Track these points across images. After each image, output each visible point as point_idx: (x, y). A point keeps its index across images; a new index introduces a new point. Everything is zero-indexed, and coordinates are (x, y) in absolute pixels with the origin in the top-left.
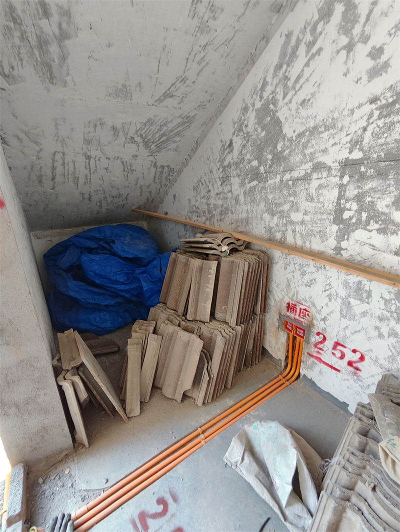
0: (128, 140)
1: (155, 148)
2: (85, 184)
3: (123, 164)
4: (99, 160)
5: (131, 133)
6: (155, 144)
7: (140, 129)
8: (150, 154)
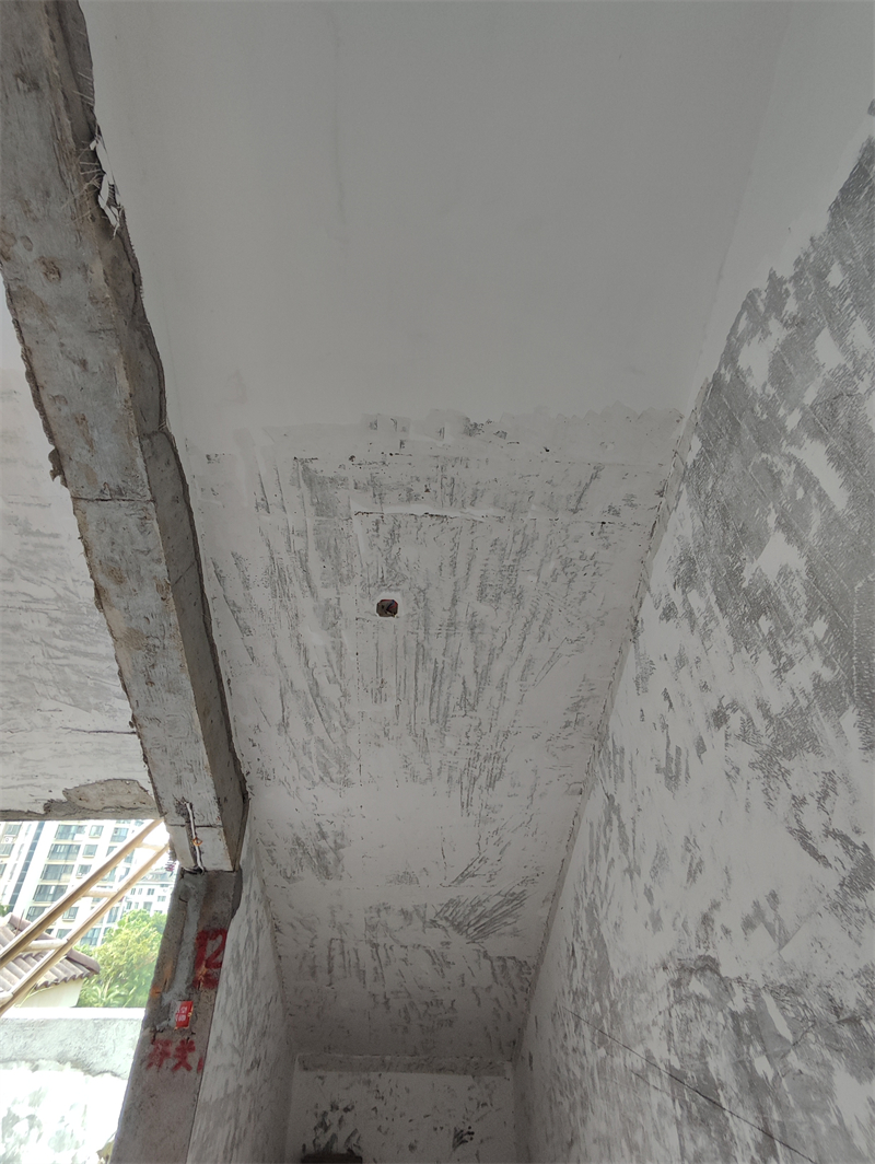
0: (428, 924)
1: (476, 933)
2: (375, 980)
3: (430, 954)
4: (391, 948)
5: (430, 914)
6: (473, 928)
7: (441, 911)
8: (470, 941)
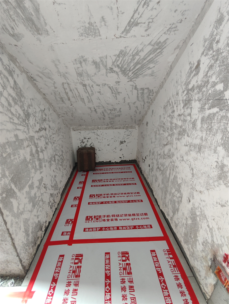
0: (108, 70)
1: (133, 75)
2: (89, 102)
3: (110, 89)
4: (92, 86)
5: (109, 65)
6: (132, 72)
7: (115, 61)
8: (129, 80)
